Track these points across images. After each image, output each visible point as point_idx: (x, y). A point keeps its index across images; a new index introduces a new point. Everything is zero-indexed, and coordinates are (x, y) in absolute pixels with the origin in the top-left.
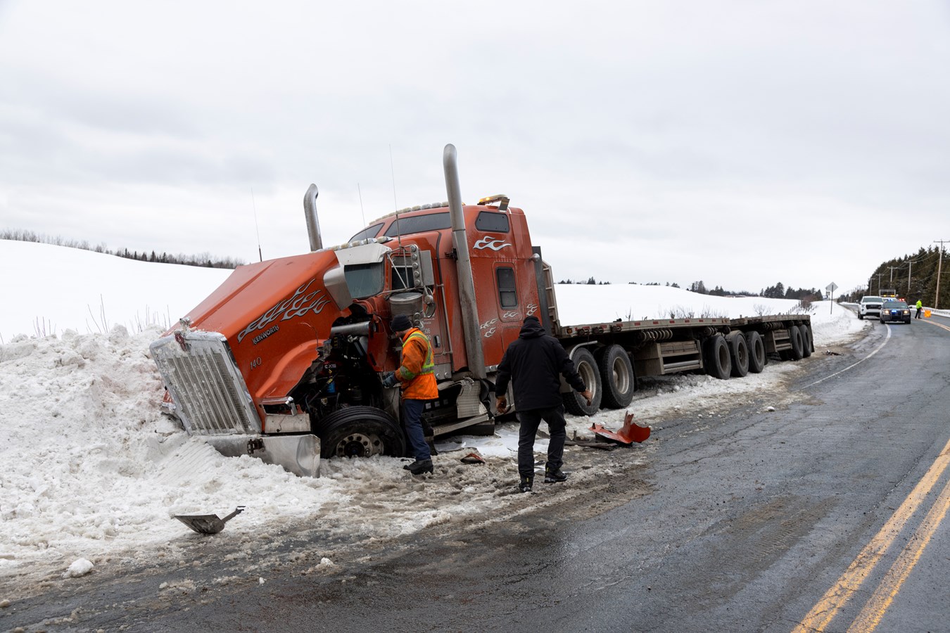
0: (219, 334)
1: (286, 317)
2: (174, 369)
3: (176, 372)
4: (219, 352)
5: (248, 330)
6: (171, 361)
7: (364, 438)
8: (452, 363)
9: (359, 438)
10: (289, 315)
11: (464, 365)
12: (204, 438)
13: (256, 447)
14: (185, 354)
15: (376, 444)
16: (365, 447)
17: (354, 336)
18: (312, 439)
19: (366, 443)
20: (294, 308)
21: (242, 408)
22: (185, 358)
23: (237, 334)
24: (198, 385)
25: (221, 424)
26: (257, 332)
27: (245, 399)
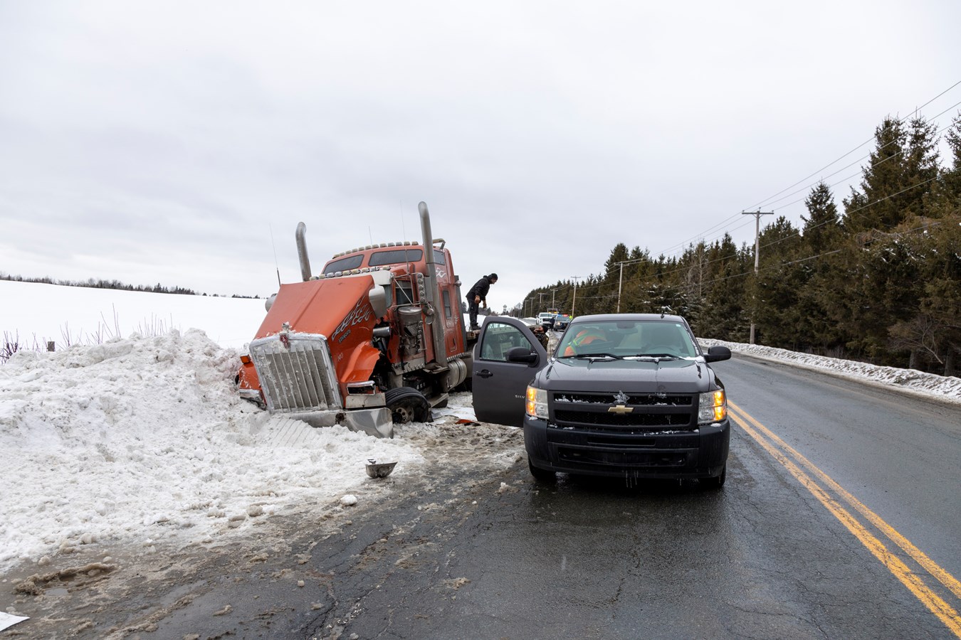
0: (321, 336)
1: (353, 323)
2: (270, 363)
3: (271, 366)
4: (319, 348)
5: (337, 333)
6: (269, 357)
7: (403, 410)
8: (425, 357)
9: (400, 410)
10: (355, 322)
11: (433, 359)
12: (287, 415)
13: (340, 419)
14: (286, 351)
15: (410, 414)
16: (403, 416)
17: (377, 338)
18: (385, 411)
19: (404, 414)
20: (356, 317)
21: (329, 391)
22: (284, 354)
23: (331, 335)
24: (291, 375)
25: (306, 403)
26: (341, 334)
27: (333, 383)
